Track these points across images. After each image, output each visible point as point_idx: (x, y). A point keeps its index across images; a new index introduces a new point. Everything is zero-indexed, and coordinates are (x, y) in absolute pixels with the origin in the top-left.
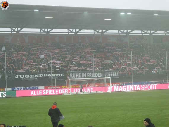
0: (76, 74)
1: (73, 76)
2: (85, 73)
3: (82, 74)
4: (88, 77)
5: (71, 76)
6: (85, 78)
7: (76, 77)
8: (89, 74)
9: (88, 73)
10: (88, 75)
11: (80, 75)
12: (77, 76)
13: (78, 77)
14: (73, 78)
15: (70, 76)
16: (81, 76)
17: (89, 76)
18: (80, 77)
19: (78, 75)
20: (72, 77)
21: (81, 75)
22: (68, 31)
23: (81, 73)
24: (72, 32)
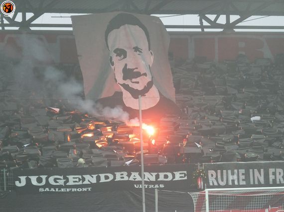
0: (230, 172)
1: (216, 179)
2: (262, 170)
3: (251, 171)
4: (271, 182)
5: (212, 180)
6: (260, 185)
7: (230, 183)
8: (274, 174)
9: (271, 170)
10: (271, 177)
11: (243, 177)
12: (231, 177)
13: (236, 183)
14: (219, 186)
15: (206, 181)
16: (247, 178)
17: (274, 181)
18: (244, 183)
19: (235, 177)
20: (216, 184)
21: (247, 175)
22: (201, 23)
23: (247, 168)
24: (214, 24)
